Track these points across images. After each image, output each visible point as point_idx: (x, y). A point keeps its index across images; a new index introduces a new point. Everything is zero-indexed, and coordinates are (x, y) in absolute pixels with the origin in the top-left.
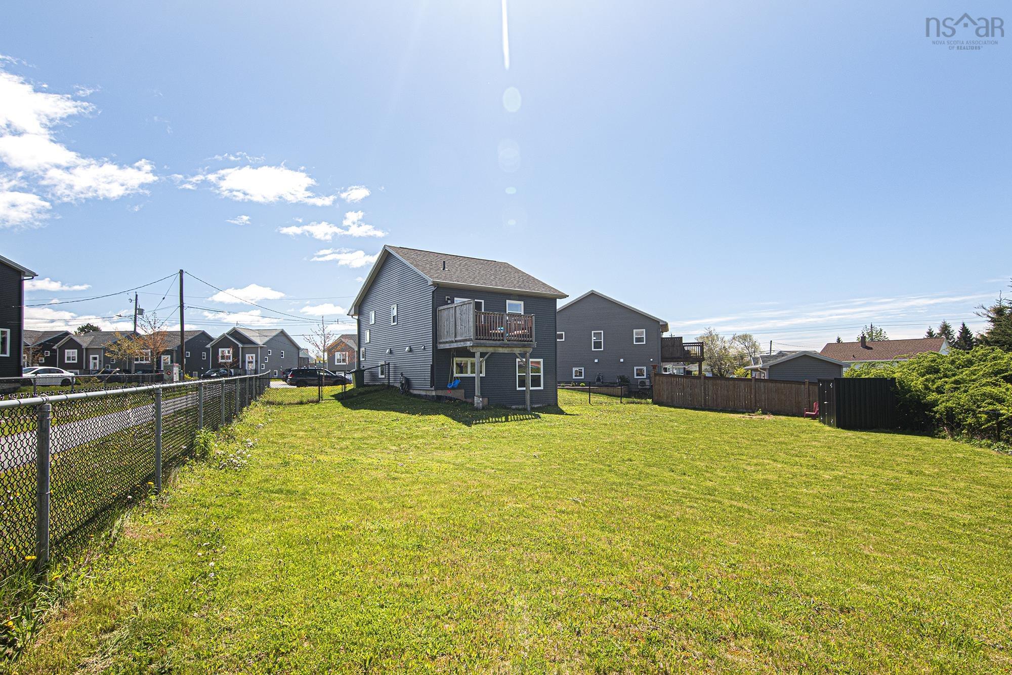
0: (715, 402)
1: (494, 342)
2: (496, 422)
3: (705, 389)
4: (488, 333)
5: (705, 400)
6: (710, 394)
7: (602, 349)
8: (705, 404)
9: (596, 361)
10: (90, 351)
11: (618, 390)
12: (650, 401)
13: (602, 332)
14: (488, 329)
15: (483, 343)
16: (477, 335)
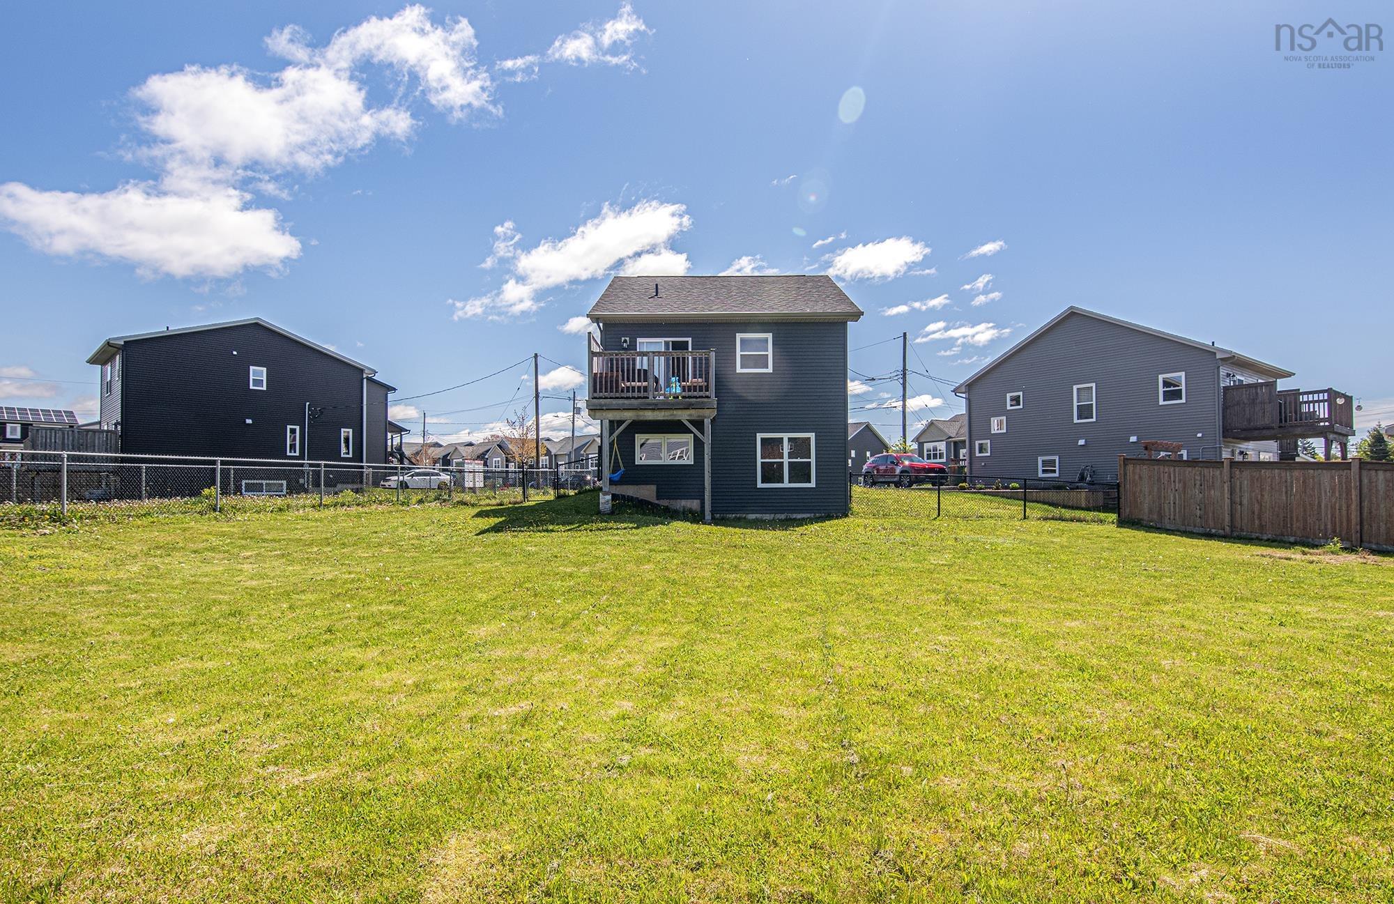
0: (1257, 522)
1: (626, 402)
2: (605, 529)
3: (1232, 492)
4: (617, 387)
5: (1232, 515)
6: (1245, 502)
7: (1094, 420)
8: (1232, 526)
9: (1081, 442)
10: (559, 458)
11: (1082, 496)
12: (1114, 516)
13: (1094, 385)
14: (617, 381)
15: (605, 405)
16: (595, 391)
